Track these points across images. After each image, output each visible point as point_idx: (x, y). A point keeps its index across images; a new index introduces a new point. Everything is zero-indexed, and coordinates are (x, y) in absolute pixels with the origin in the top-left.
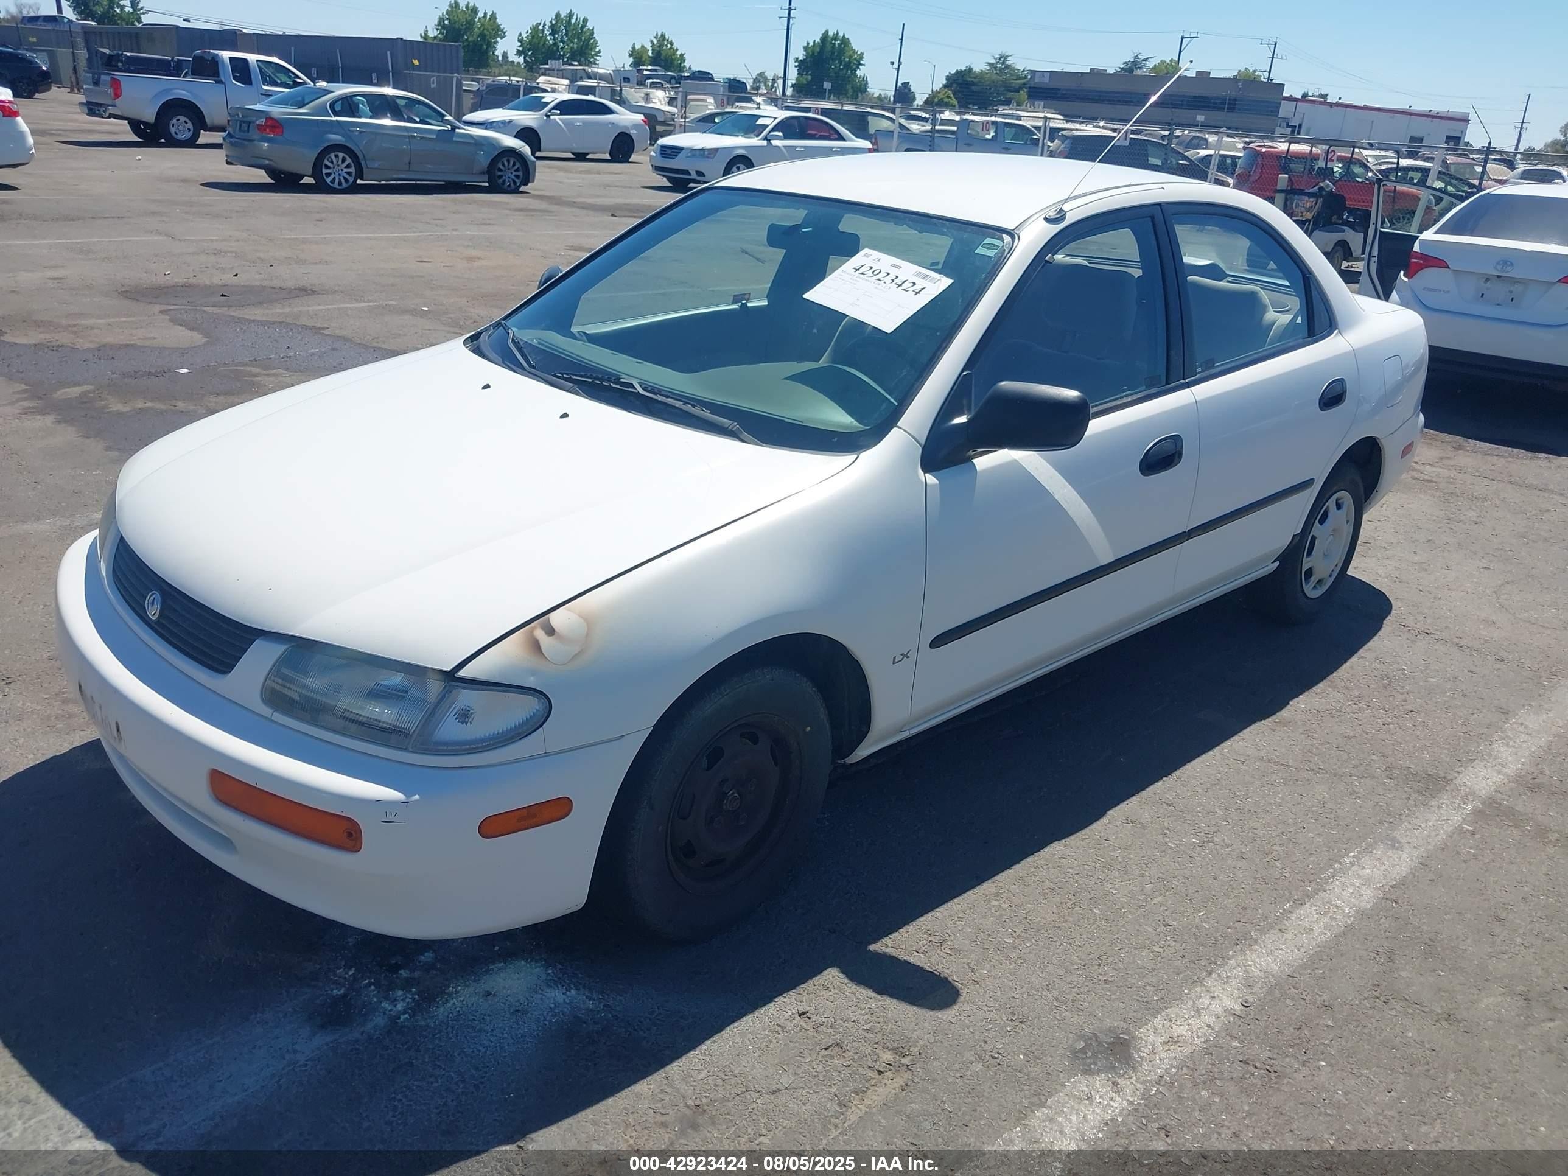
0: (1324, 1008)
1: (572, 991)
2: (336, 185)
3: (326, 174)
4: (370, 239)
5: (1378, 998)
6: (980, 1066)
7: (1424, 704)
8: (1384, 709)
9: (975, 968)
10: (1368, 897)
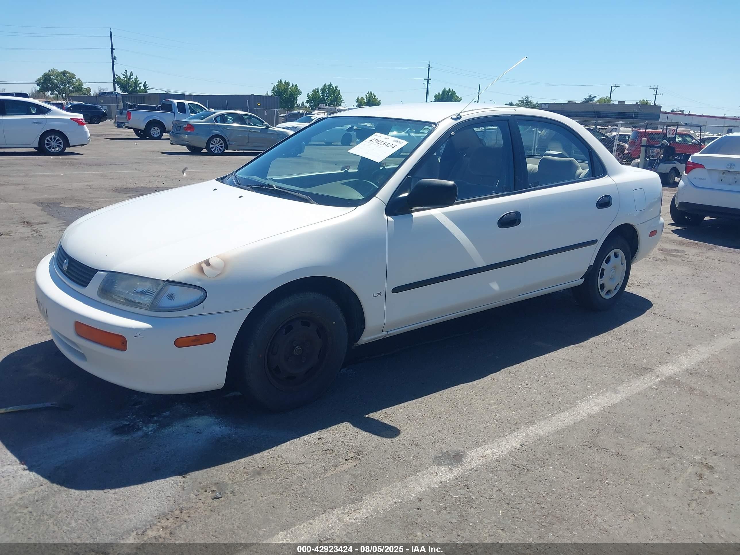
0: (559, 448)
1: (224, 427)
2: (216, 152)
3: (212, 147)
4: (225, 171)
5: (586, 446)
6: (392, 460)
7: (651, 342)
8: (631, 343)
9: (402, 426)
10: (596, 409)
